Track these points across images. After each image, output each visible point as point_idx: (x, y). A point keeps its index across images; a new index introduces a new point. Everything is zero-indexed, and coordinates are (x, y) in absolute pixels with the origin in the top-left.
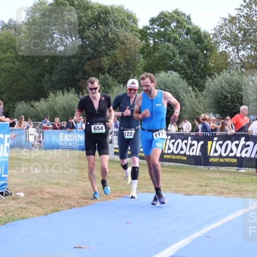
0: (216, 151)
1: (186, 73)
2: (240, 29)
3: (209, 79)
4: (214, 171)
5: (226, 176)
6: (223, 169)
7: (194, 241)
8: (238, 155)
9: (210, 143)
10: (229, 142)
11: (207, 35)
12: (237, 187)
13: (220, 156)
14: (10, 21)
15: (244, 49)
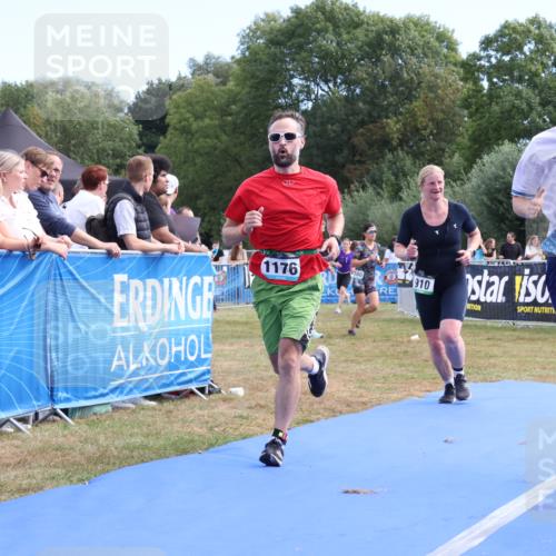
14: (208, 57)
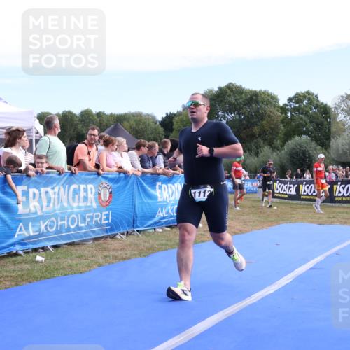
0: (340, 192)
1: (315, 136)
4: (339, 207)
5: (348, 210)
6: (345, 205)
7: (327, 257)
9: (335, 186)
11: (330, 109)
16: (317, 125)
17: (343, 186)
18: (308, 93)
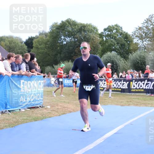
0: (134, 86)
1: (120, 52)
2: (144, 32)
3: (130, 55)
4: (134, 95)
5: (139, 97)
6: (138, 94)
7: (125, 126)
8: (144, 88)
9: (131, 83)
10: (140, 82)
11: (129, 35)
12: (144, 102)
13: (136, 88)
15: (145, 41)
16: (122, 45)
17: (136, 82)
18: (116, 25)
